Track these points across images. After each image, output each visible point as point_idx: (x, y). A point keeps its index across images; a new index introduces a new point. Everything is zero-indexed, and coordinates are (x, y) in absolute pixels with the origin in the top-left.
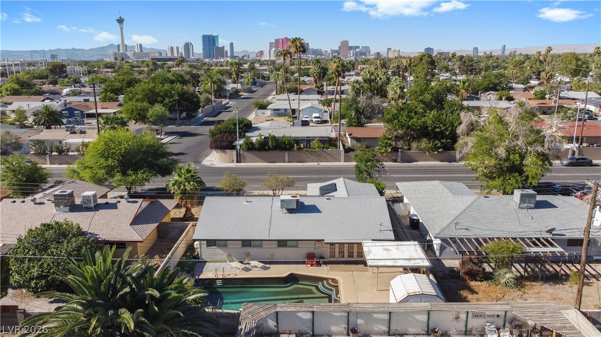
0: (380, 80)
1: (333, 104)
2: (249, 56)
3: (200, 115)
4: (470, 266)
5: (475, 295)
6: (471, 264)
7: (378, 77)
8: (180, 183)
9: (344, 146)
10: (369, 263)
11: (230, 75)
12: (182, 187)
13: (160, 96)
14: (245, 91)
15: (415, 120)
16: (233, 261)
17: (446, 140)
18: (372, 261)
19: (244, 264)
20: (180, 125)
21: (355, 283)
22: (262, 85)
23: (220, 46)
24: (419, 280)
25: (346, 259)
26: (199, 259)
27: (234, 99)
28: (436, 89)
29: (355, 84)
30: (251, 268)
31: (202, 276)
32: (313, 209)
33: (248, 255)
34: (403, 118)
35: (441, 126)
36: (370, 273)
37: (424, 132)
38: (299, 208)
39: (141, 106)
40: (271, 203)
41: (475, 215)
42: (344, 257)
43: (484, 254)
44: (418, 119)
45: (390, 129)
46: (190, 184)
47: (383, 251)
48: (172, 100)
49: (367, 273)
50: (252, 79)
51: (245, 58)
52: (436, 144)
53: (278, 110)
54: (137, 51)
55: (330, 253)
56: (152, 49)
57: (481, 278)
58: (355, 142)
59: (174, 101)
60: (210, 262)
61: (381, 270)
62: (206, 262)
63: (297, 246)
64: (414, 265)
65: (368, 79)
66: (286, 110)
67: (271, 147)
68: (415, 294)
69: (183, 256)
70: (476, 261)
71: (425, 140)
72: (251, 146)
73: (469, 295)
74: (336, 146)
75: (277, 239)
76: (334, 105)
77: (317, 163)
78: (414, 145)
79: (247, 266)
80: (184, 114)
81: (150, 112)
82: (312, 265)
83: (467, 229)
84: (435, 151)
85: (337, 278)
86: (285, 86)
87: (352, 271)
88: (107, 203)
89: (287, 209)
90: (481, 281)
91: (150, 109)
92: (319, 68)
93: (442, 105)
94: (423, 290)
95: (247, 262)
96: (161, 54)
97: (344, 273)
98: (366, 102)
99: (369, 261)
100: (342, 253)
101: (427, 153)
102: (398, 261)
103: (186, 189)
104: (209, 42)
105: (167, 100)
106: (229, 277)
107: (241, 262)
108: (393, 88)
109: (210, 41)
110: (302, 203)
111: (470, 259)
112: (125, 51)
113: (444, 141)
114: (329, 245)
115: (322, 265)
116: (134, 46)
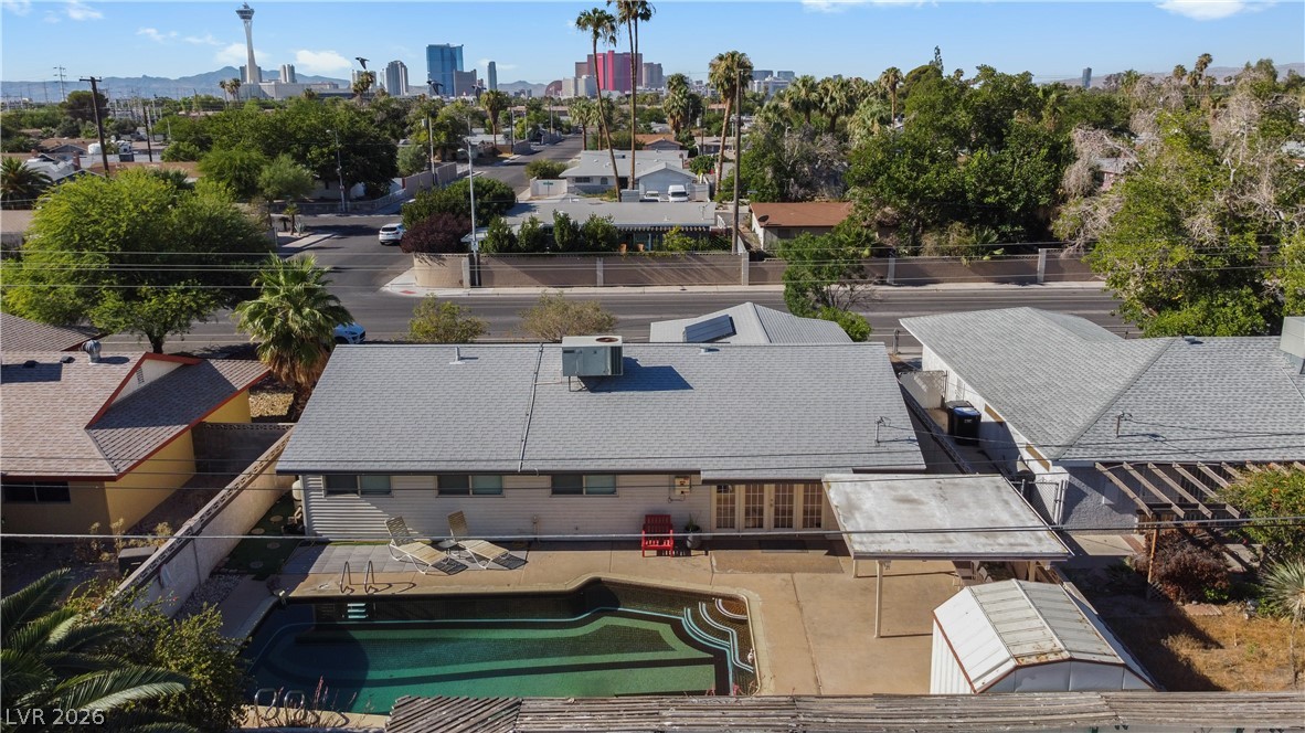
0: (831, 102)
1: (717, 165)
2: (530, 92)
3: (400, 192)
4: (1186, 553)
5: (1215, 651)
6: (1189, 547)
7: (827, 95)
8: (273, 312)
9: (748, 246)
10: (856, 544)
11: (484, 121)
12: (277, 323)
13: (298, 141)
14: (513, 150)
15: (931, 174)
16: (410, 540)
17: (1013, 227)
18: (865, 538)
19: (442, 549)
20: (347, 212)
21: (801, 610)
22: (554, 141)
23: (467, 69)
24: (1043, 604)
25: (768, 530)
26: (303, 533)
27: (487, 165)
28: (985, 96)
29: (770, 115)
30: (467, 563)
31: (302, 591)
32: (665, 379)
33: (457, 520)
34: (901, 171)
35: (1001, 189)
36: (849, 577)
37: (952, 207)
38: (624, 376)
39: (242, 160)
40: (534, 361)
41: (1172, 395)
42: (761, 526)
43: (1236, 514)
44: (938, 174)
45: (866, 202)
46: (301, 314)
47: (895, 504)
48: (325, 150)
49: (837, 578)
50: (532, 126)
51: (522, 96)
52: (986, 239)
53: (587, 179)
54: (283, 82)
55: (719, 514)
56: (317, 77)
57: (1222, 591)
58: (775, 238)
59: (331, 153)
60: (338, 543)
61: (896, 566)
62: (326, 543)
63: (612, 492)
64: (1009, 550)
65: (804, 101)
66: (604, 180)
67: (560, 246)
68: (1043, 659)
69: (259, 524)
70: (1201, 534)
71: (957, 225)
72: (506, 242)
73: (1195, 652)
74: (727, 246)
75: (548, 466)
76: (721, 169)
77: (680, 288)
78: (929, 241)
79: (454, 555)
80: (360, 188)
81: (266, 173)
82: (661, 552)
83: (1154, 435)
84: (983, 254)
85: (742, 594)
86: (605, 136)
87: (791, 571)
88: (31, 364)
89: (583, 379)
90: (1219, 602)
91: (265, 167)
92: (684, 97)
93: (1001, 136)
94: (1071, 645)
95: (453, 542)
96: (336, 86)
97: (763, 576)
98: (801, 146)
99: (855, 537)
100: (754, 514)
101: (964, 261)
102: (951, 536)
103: (289, 327)
104: (443, 60)
105: (314, 152)
106: (389, 592)
107: (435, 544)
108: (864, 122)
109: (444, 58)
110: (631, 363)
111: (1184, 531)
112: (258, 80)
113: (1006, 228)
114: (714, 488)
115: (693, 552)
116: (278, 72)
